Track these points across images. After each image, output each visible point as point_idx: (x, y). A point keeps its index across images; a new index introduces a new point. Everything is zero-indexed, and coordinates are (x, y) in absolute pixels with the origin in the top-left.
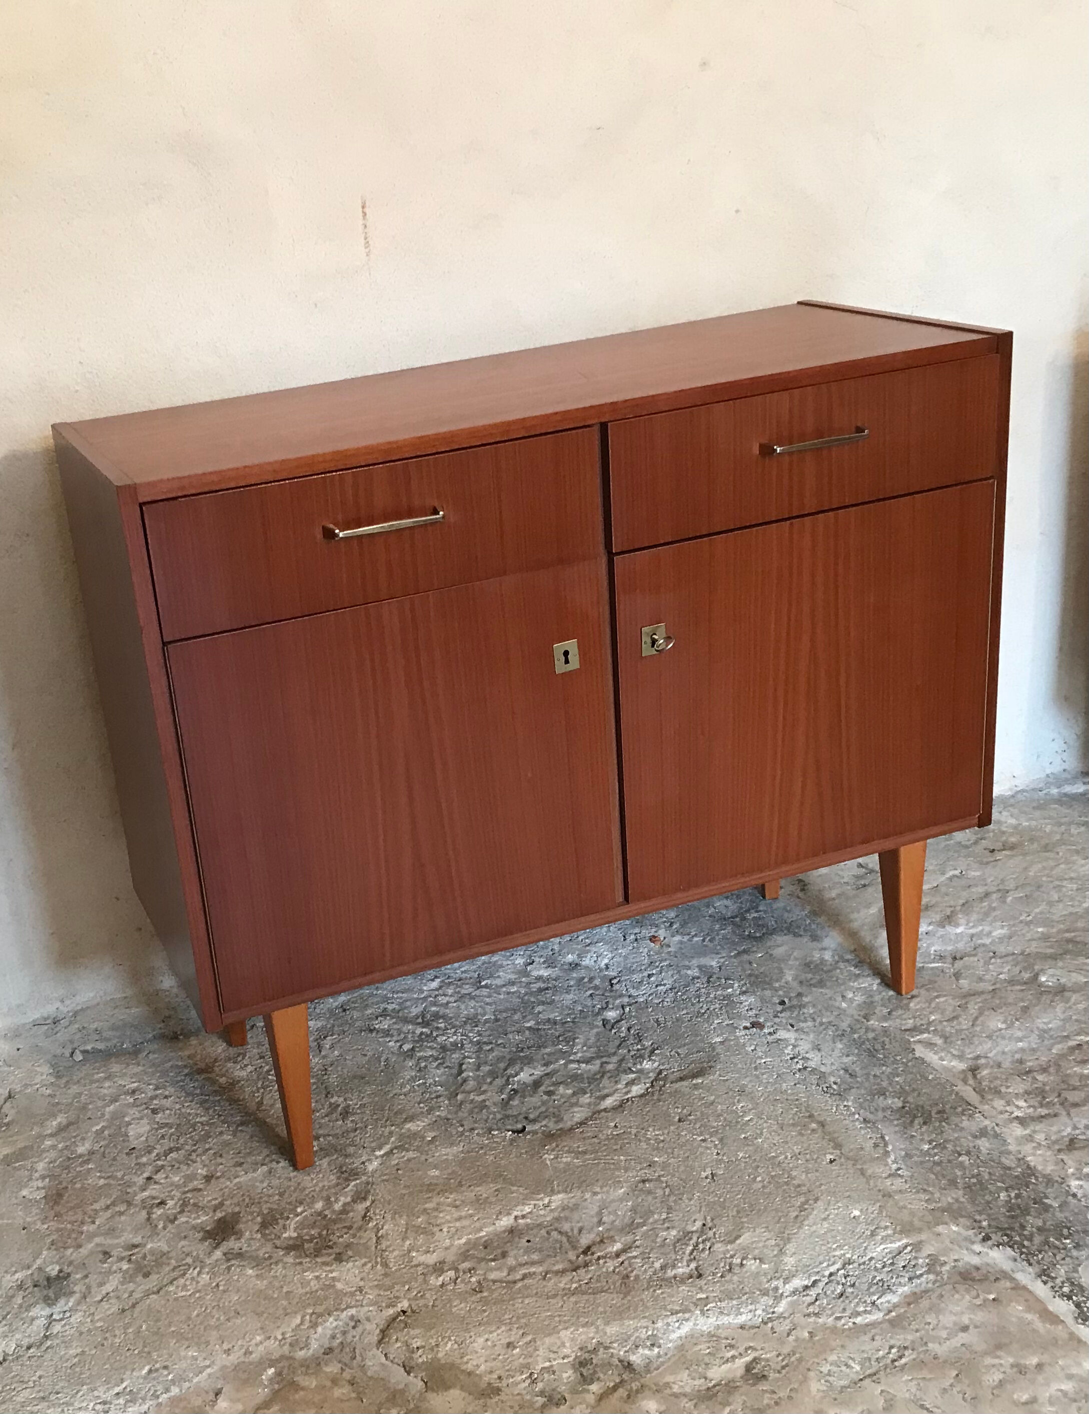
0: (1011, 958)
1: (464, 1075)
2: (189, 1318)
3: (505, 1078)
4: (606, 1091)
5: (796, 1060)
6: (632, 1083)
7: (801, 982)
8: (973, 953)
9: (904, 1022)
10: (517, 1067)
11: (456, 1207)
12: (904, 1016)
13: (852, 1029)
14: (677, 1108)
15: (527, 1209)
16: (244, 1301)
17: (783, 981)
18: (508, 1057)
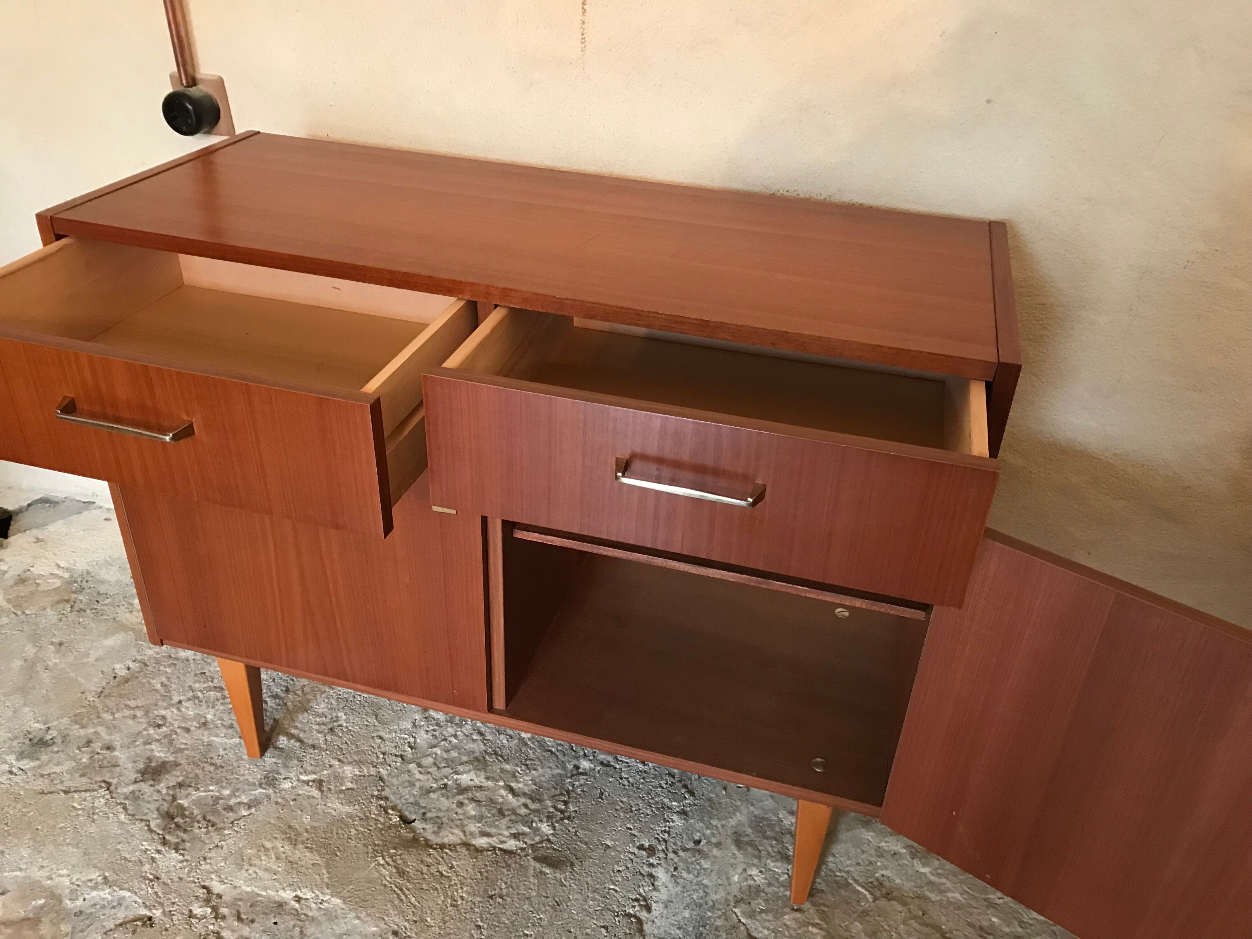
0: (926, 930)
1: (435, 750)
2: (54, 826)
3: (452, 771)
4: (493, 830)
5: (636, 904)
6: (515, 836)
7: (735, 833)
8: (909, 900)
9: (761, 929)
10: (467, 768)
11: (277, 858)
12: (767, 924)
13: (714, 905)
14: (506, 883)
15: (309, 895)
16: (93, 837)
17: (724, 822)
18: (476, 755)
